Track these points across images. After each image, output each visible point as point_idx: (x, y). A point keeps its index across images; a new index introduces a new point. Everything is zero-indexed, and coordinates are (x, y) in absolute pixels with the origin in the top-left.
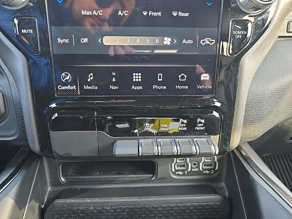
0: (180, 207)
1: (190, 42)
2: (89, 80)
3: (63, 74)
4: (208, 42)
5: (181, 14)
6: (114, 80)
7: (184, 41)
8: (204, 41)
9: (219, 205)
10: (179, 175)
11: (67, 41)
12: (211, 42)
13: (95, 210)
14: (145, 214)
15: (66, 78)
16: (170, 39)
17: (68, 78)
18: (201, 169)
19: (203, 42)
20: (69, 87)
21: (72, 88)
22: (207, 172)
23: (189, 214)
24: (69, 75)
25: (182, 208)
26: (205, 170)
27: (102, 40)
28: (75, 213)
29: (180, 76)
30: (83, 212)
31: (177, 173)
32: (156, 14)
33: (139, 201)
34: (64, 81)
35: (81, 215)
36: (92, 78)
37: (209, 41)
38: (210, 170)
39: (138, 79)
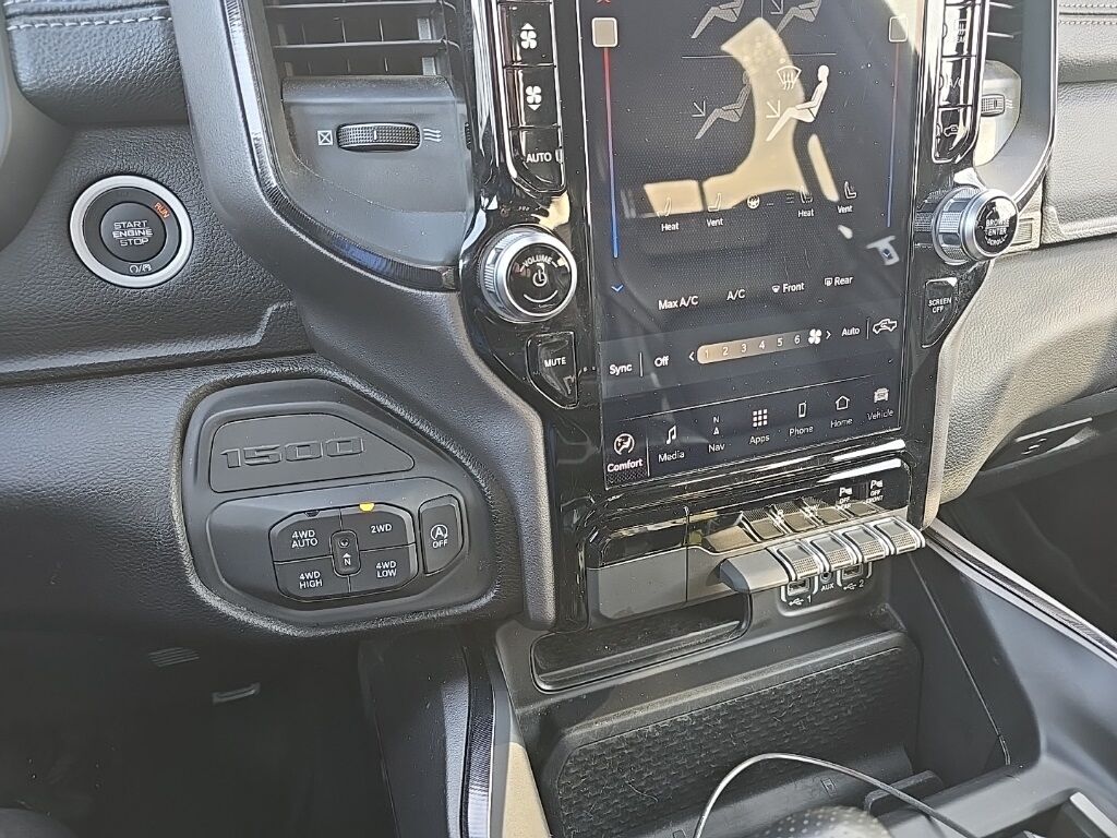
0: (828, 676)
1: (854, 331)
2: (669, 442)
3: (618, 439)
4: (885, 327)
5: (837, 281)
6: (717, 432)
7: (845, 332)
8: (879, 327)
9: (900, 653)
10: (795, 607)
11: (627, 368)
12: (891, 326)
13: (658, 730)
14: (759, 710)
15: (623, 447)
16: (819, 333)
17: (627, 445)
18: (839, 584)
19: (877, 328)
20: (629, 465)
21: (635, 464)
22: (852, 587)
23: (846, 687)
24: (631, 437)
25: (832, 678)
26: (849, 582)
27: (695, 356)
28: (614, 751)
29: (837, 402)
30: (631, 743)
31: (791, 604)
32: (794, 288)
33: (747, 685)
34: (619, 452)
35: (626, 752)
36: (674, 437)
37: (888, 325)
38: (855, 581)
39: (763, 420)
